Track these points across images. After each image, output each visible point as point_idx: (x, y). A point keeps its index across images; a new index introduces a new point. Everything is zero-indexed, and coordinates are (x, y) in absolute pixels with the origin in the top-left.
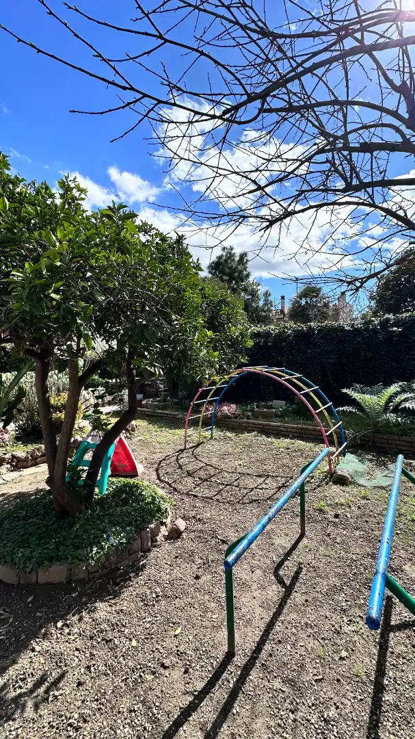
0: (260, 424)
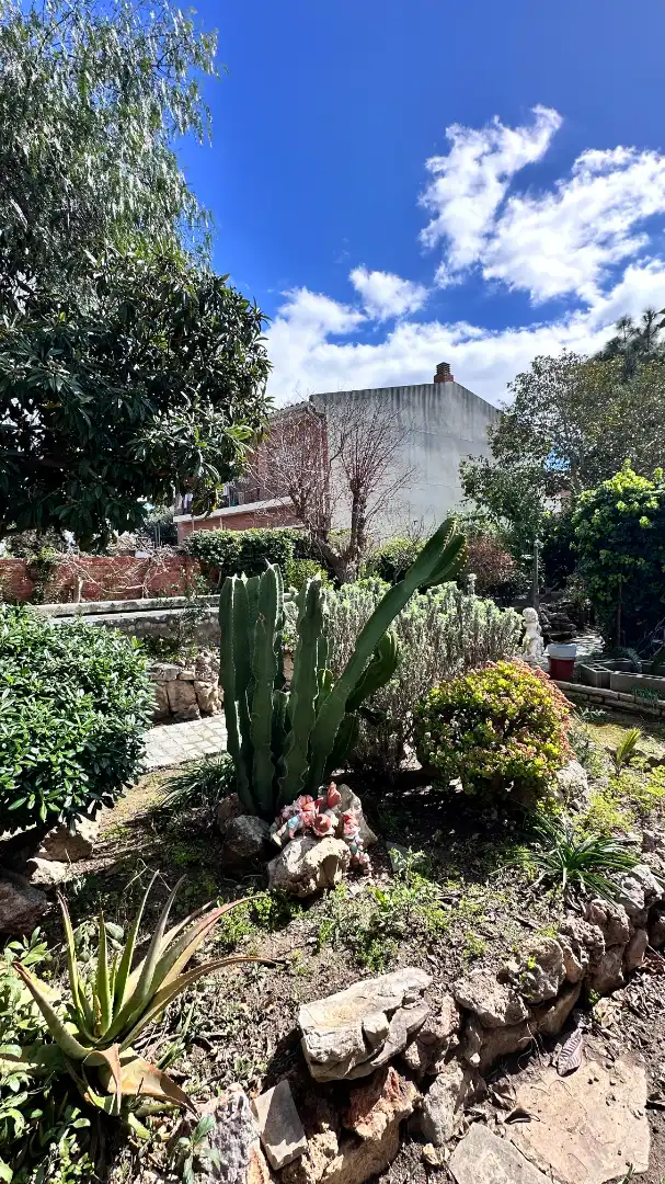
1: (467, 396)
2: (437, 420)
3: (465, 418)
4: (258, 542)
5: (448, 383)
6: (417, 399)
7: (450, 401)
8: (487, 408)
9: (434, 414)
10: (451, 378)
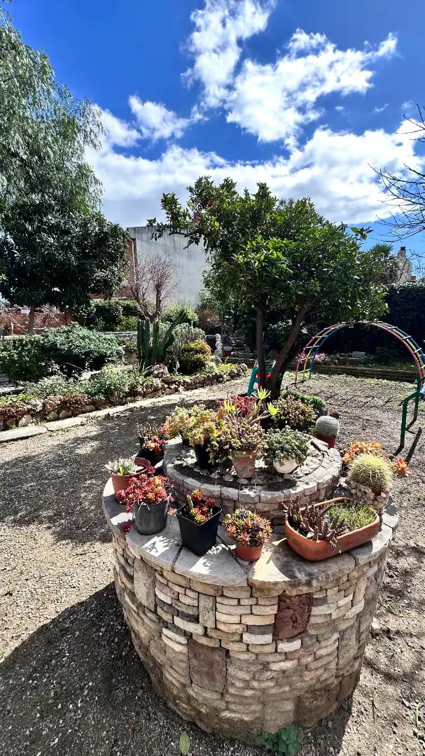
0: (348, 369)
4: (104, 307)
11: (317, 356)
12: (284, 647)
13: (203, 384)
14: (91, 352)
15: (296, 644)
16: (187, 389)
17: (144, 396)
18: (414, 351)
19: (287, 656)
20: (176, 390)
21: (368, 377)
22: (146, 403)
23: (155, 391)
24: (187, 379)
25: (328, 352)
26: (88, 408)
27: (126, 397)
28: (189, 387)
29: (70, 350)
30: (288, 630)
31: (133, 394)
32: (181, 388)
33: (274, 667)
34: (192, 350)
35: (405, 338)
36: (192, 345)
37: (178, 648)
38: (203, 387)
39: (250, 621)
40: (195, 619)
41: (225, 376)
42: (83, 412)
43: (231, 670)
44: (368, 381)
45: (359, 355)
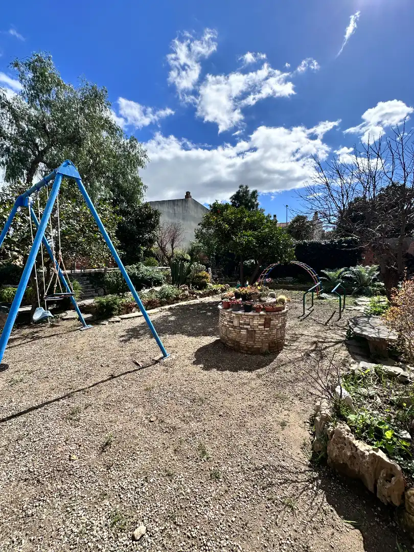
0: (283, 286)
1: (196, 203)
2: (186, 211)
3: (195, 210)
5: (190, 199)
6: (180, 204)
7: (190, 205)
8: (202, 207)
9: (185, 209)
10: (191, 197)
11: (267, 280)
12: (266, 329)
13: (208, 295)
14: (153, 278)
15: (268, 329)
16: (201, 297)
17: (182, 300)
18: (313, 275)
19: (267, 331)
20: (196, 298)
21: (294, 290)
22: (184, 303)
23: (186, 298)
24: (201, 292)
25: (273, 277)
26: (158, 305)
27: (174, 300)
28: (202, 296)
29: (143, 277)
30: (267, 325)
31: (177, 299)
32: (198, 297)
33: (265, 333)
34: (200, 277)
35: (309, 269)
36: (200, 274)
37: (245, 333)
38: (208, 296)
39: (259, 323)
40: (249, 325)
41: (219, 291)
42: (157, 307)
43: (256, 335)
44: (294, 292)
45: (289, 279)
